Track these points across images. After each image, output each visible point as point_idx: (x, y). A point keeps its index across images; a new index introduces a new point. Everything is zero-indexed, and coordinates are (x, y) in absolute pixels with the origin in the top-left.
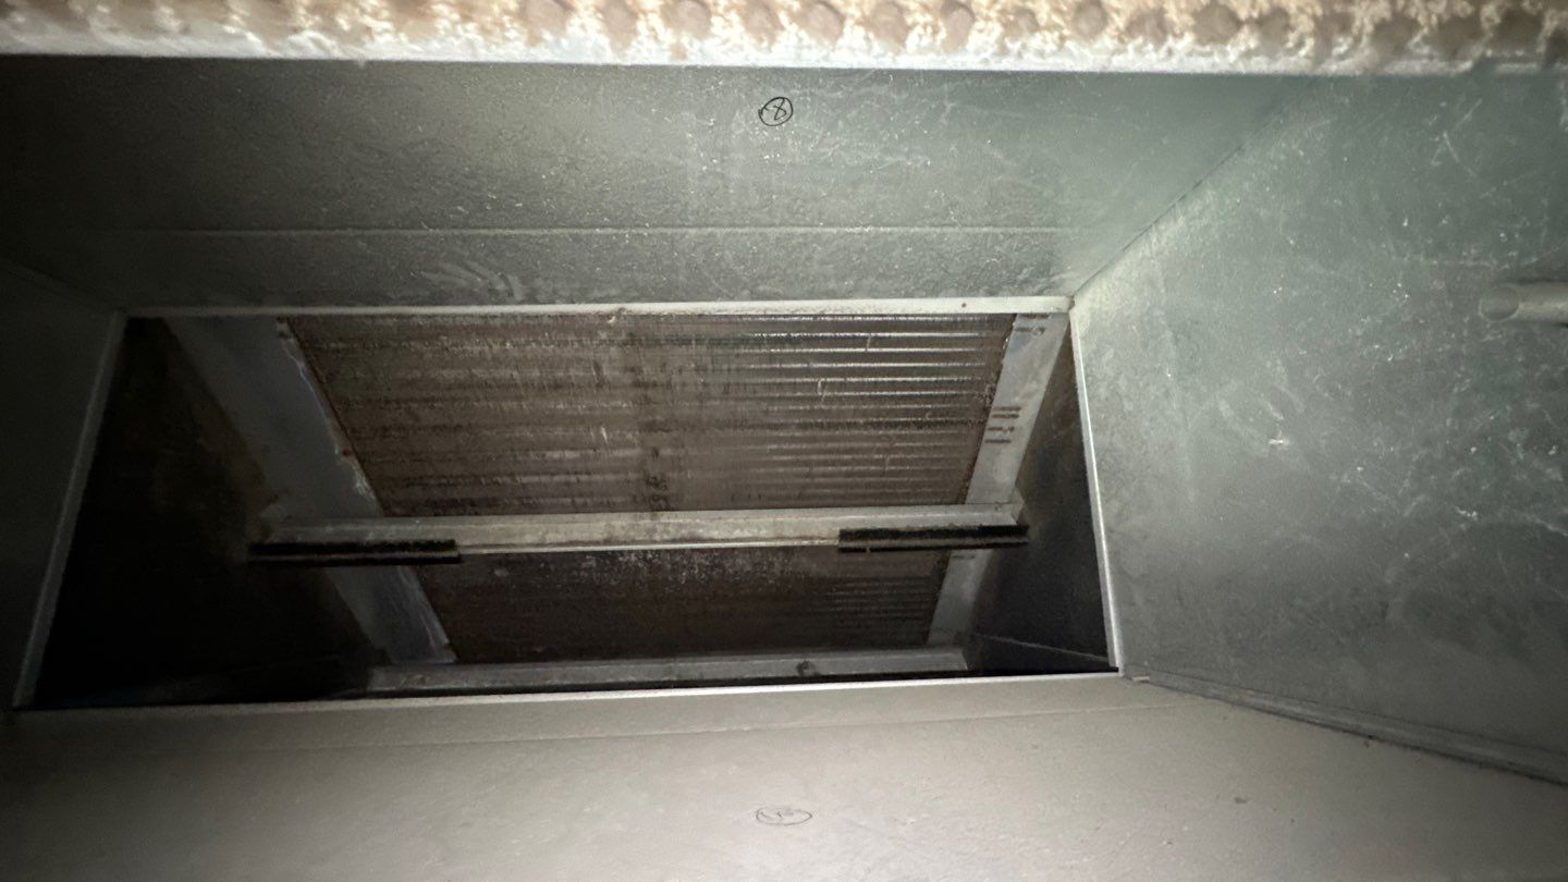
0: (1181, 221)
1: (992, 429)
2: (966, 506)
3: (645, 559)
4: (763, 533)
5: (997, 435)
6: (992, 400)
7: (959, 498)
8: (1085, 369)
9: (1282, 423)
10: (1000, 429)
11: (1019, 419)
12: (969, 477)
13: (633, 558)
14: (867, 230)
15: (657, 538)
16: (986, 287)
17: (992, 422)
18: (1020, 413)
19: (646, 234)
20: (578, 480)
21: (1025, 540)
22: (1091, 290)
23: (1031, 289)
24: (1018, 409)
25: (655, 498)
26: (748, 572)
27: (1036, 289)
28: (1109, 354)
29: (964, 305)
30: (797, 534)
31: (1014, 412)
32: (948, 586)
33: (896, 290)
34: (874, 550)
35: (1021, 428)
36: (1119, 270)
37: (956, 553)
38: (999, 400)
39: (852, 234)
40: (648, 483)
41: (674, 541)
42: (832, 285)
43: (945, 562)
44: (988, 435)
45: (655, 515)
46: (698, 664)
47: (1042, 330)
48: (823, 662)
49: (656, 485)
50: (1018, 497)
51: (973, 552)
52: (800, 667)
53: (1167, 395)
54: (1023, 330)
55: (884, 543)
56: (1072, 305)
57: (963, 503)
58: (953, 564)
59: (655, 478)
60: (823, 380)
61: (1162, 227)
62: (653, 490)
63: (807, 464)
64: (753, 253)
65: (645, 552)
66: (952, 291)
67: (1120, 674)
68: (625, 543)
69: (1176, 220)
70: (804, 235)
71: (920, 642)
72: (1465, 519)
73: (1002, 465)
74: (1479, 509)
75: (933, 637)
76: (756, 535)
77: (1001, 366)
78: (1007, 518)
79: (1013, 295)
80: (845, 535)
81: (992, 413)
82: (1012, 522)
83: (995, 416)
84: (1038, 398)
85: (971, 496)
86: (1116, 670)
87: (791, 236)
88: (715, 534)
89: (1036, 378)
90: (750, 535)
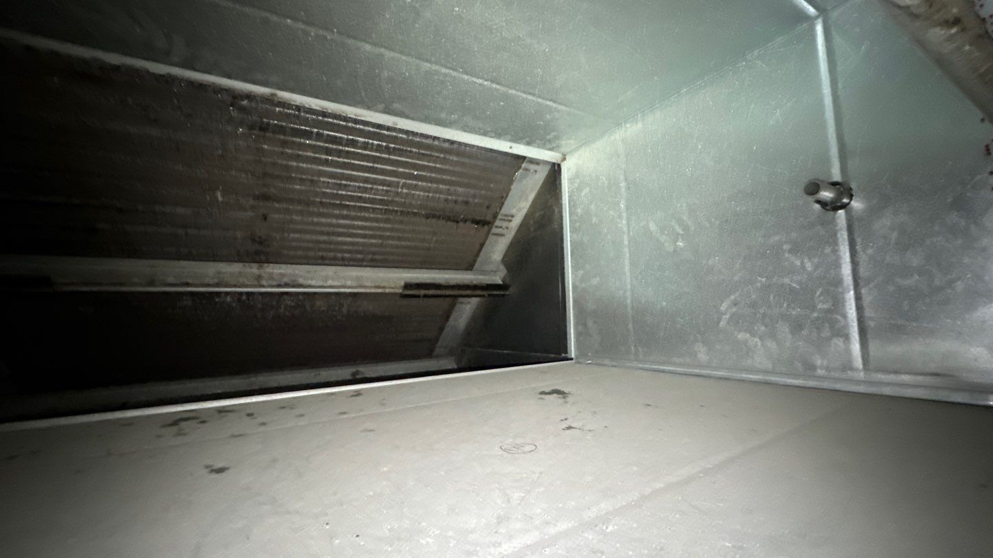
0: (640, 125)
1: (496, 227)
2: (473, 272)
3: (239, 300)
4: (349, 283)
5: (498, 231)
6: (500, 209)
7: (470, 267)
8: (569, 197)
9: (682, 235)
10: (501, 227)
11: (511, 223)
12: (478, 255)
13: (229, 299)
14: (486, 83)
15: (264, 283)
16: (528, 139)
17: (498, 223)
18: (514, 218)
19: (329, 37)
20: (186, 234)
21: (507, 293)
22: (579, 152)
23: (548, 146)
24: (513, 216)
25: (257, 253)
26: (323, 311)
27: (551, 147)
28: (587, 190)
29: (511, 148)
30: (373, 285)
31: (510, 218)
32: (451, 321)
33: (480, 129)
34: (425, 296)
35: (511, 228)
36: (599, 144)
37: (461, 300)
38: (504, 211)
39: (476, 83)
40: (253, 240)
41: (279, 286)
42: (443, 115)
43: (452, 306)
44: (494, 230)
45: (262, 266)
46: (275, 377)
47: (536, 171)
48: (367, 370)
49: (261, 243)
50: (502, 267)
51: (469, 300)
52: (354, 374)
53: (620, 217)
54: (526, 170)
55: (431, 292)
56: (564, 159)
57: (471, 270)
58: (458, 307)
59: (260, 237)
60: (404, 181)
61: (628, 125)
62: (257, 247)
63: (381, 237)
64: (405, 78)
65: (241, 294)
66: (509, 137)
67: (574, 361)
68: (235, 286)
69: (637, 123)
70: (445, 75)
71: (429, 354)
72: (760, 281)
73: (497, 249)
74: (766, 277)
75: (437, 351)
76: (343, 284)
77: (510, 189)
78: (498, 280)
79: (539, 147)
80: (408, 286)
81: (500, 217)
82: (500, 282)
83: (501, 220)
84: (524, 211)
85: (477, 265)
86: (572, 359)
87: (437, 73)
88: (313, 283)
89: (526, 199)
90: (339, 284)
